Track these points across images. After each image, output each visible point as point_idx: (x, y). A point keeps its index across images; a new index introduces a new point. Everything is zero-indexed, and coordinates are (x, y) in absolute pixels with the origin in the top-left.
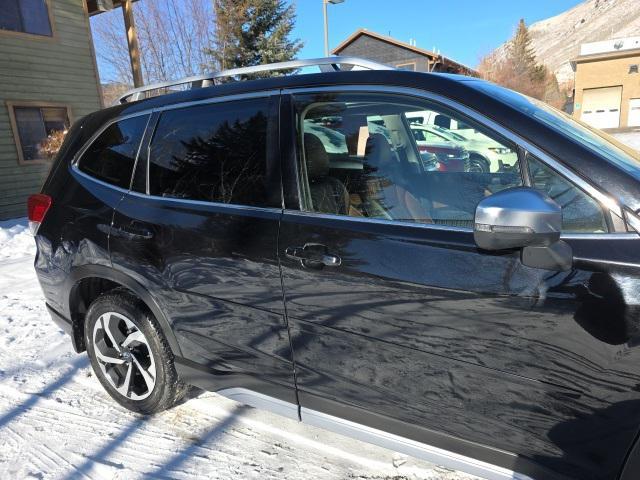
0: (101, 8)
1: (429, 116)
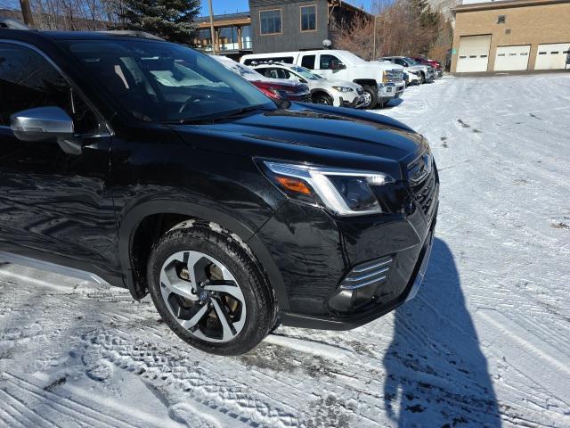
1: (298, 57)
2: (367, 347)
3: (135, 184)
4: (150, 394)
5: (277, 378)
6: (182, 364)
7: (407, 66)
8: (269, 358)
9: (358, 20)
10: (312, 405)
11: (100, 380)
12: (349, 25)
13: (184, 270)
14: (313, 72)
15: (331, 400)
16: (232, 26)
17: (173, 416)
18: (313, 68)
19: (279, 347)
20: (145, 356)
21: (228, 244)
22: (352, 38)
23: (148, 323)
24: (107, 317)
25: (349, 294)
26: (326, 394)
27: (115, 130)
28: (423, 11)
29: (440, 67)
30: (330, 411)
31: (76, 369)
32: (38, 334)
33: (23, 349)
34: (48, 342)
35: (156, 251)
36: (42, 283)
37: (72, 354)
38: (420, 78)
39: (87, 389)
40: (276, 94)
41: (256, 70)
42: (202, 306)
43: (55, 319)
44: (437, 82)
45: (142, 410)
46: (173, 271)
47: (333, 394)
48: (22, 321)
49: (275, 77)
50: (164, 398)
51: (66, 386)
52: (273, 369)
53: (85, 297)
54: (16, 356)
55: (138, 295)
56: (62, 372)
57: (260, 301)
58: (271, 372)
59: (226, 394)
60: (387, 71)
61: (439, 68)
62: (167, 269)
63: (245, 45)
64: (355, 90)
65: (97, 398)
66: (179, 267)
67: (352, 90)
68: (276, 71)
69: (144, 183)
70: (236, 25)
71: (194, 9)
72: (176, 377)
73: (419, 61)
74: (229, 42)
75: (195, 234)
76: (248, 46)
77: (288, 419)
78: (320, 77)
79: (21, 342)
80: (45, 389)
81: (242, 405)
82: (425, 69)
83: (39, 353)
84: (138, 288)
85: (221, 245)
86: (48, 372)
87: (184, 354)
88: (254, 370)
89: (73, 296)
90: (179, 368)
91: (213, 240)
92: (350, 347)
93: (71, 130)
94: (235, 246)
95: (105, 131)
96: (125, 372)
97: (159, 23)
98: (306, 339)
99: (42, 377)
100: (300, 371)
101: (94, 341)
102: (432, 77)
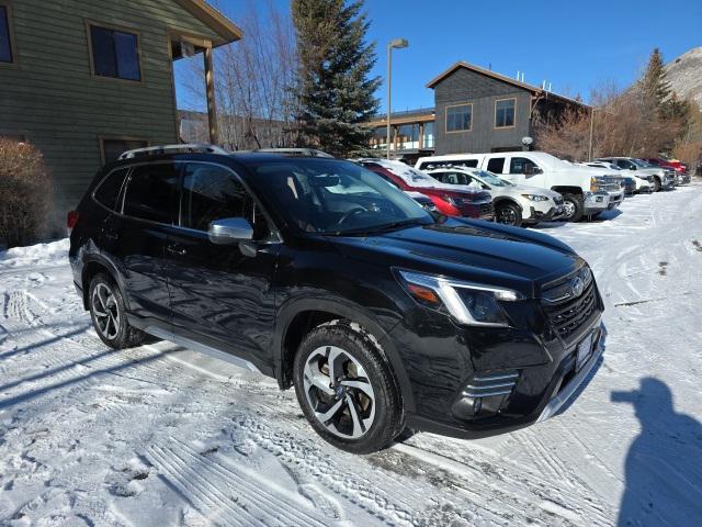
0: (184, 55)
1: (484, 159)
2: (497, 470)
3: (292, 286)
4: (284, 471)
5: (399, 481)
6: (315, 455)
7: (634, 168)
8: (395, 463)
9: (569, 115)
10: (428, 508)
11: (245, 454)
12: (558, 119)
13: (325, 366)
14: (500, 176)
15: (448, 508)
16: (412, 123)
17: (301, 492)
18: (501, 172)
19: (406, 455)
20: (283, 443)
21: (364, 342)
22: (560, 135)
23: (289, 416)
24: (255, 406)
25: (471, 403)
26: (444, 502)
27: (284, 239)
28: (664, 100)
29: (687, 170)
30: (445, 516)
31: (226, 443)
32: (198, 411)
33: (185, 422)
34: (205, 418)
35: (304, 344)
36: (202, 371)
37: (224, 431)
38: (653, 184)
39: (234, 459)
40: (451, 202)
41: (430, 175)
42: (337, 401)
43: (212, 402)
44: (680, 190)
45: (276, 483)
46: (316, 364)
47: (452, 503)
48: (185, 399)
49: (453, 183)
50: (296, 478)
51: (217, 454)
52: (396, 472)
53: (238, 387)
54: (180, 425)
55: (284, 386)
56: (216, 443)
57: (388, 400)
58: (394, 474)
59: (350, 484)
60: (597, 178)
61: (684, 172)
62: (311, 362)
63: (427, 144)
64: (551, 199)
65: (241, 467)
66: (322, 361)
67: (547, 199)
68: (455, 176)
69: (300, 285)
70: (419, 122)
71: (372, 109)
72: (308, 463)
73: (654, 163)
74: (408, 141)
75: (337, 331)
76: (431, 145)
77: (403, 514)
78: (508, 183)
79: (184, 416)
80: (201, 454)
81: (363, 495)
82: (661, 173)
83: (198, 426)
84: (285, 379)
85: (358, 342)
86: (205, 442)
87: (317, 446)
88: (379, 470)
89: (228, 385)
90: (312, 457)
91: (351, 337)
92: (479, 467)
93: (250, 237)
94: (370, 345)
95: (276, 239)
96: (265, 452)
97: (334, 125)
98: (435, 453)
99: (200, 445)
100: (423, 479)
101: (242, 424)
102: (672, 183)
